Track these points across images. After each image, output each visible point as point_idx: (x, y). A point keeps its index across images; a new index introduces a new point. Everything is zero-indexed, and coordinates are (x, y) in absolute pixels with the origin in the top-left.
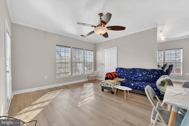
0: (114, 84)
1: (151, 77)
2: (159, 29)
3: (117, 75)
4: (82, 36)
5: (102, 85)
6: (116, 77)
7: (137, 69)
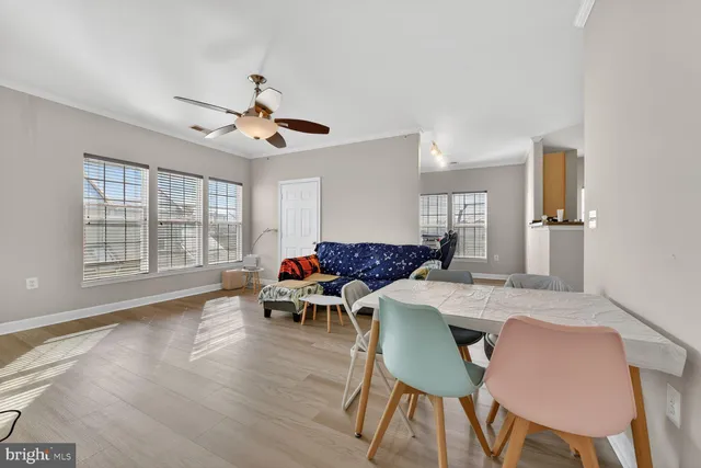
0: (300, 292)
1: (401, 266)
2: (425, 138)
3: (317, 264)
4: (196, 128)
5: (264, 296)
6: (315, 270)
7: (371, 244)
